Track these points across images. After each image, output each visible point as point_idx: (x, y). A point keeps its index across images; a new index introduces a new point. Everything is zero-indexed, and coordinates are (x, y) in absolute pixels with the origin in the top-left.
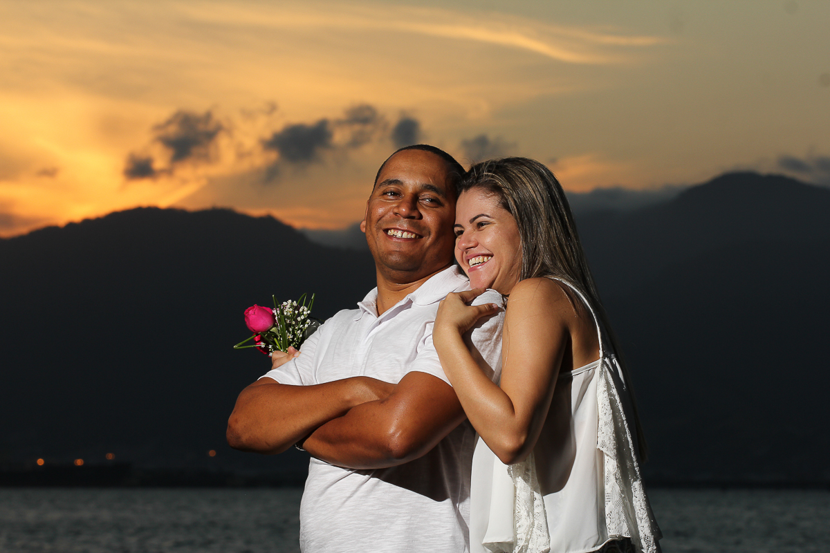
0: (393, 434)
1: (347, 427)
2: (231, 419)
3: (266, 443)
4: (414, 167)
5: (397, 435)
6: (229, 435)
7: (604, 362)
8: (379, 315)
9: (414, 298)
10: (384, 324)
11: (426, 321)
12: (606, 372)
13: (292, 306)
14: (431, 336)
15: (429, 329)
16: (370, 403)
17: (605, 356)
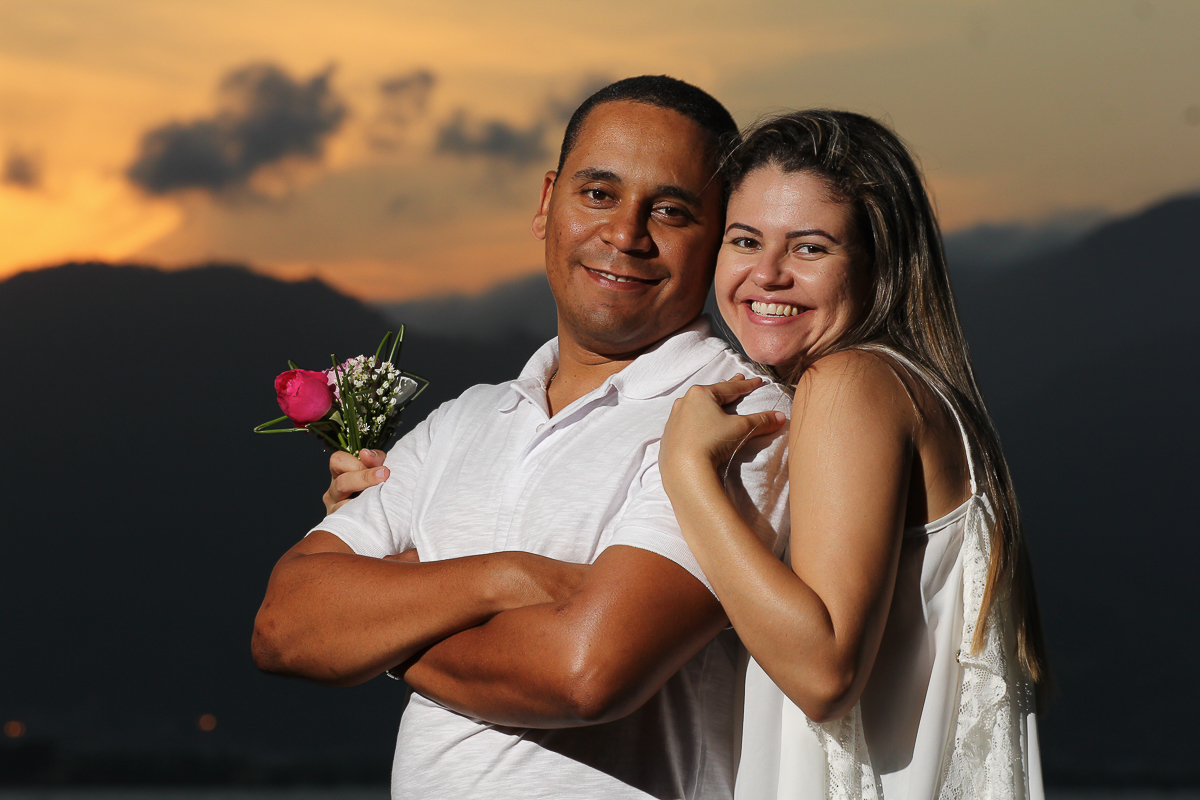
0: (581, 675)
1: (487, 651)
2: (262, 618)
3: (331, 670)
4: (645, 148)
5: (589, 677)
6: (257, 649)
7: (979, 502)
8: (551, 415)
9: (621, 384)
10: (559, 433)
11: (647, 439)
12: (979, 523)
13: (366, 368)
14: (656, 468)
15: (653, 453)
16: (537, 607)
17: (980, 491)
